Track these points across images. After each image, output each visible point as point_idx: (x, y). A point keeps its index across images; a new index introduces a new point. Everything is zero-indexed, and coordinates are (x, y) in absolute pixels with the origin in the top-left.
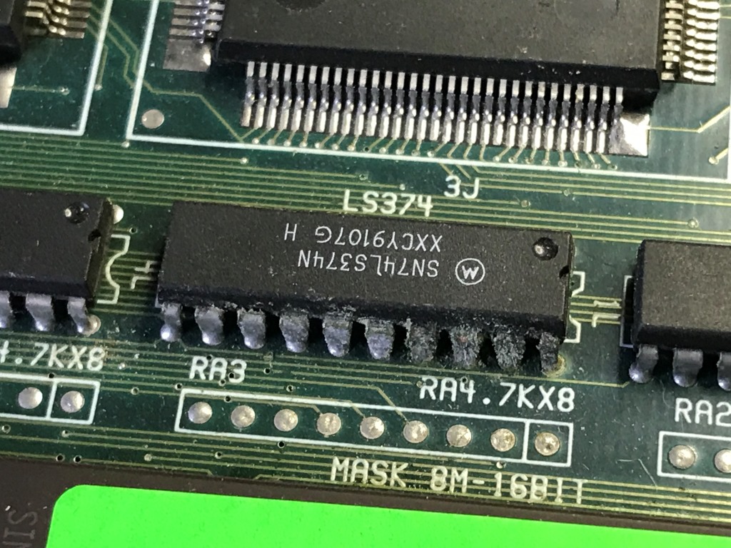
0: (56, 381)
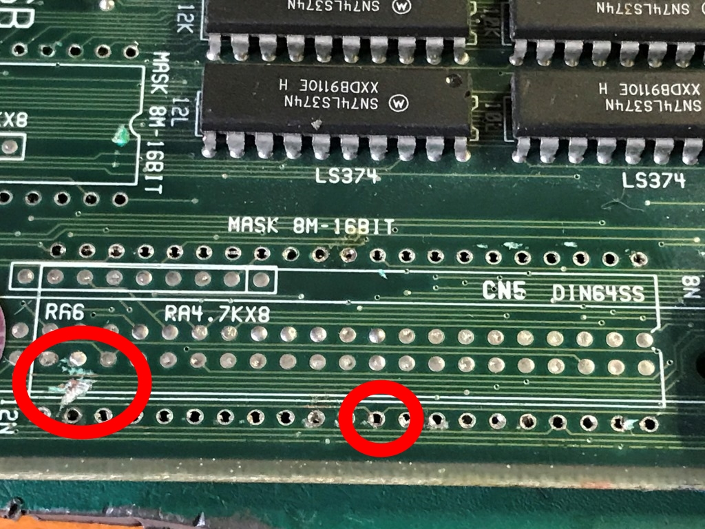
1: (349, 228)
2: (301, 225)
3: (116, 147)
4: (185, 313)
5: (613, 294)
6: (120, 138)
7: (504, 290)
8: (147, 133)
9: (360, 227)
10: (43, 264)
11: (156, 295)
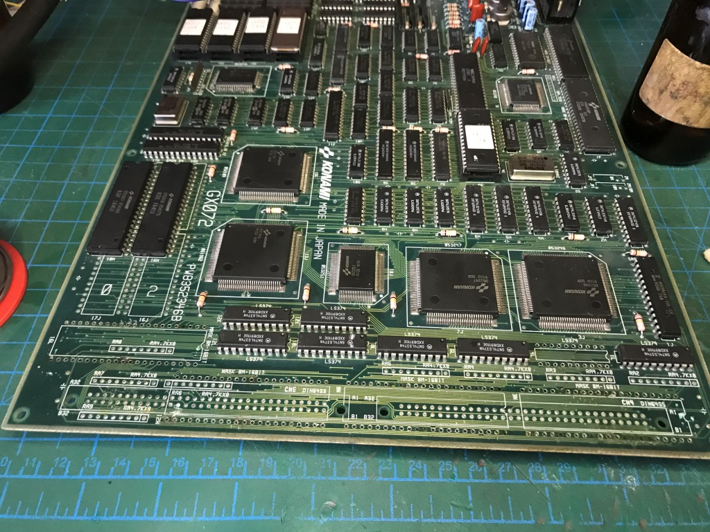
0: (524, 373)
1: (253, 373)
2: (240, 372)
3: (196, 351)
4: (207, 394)
5: (318, 391)
6: (198, 349)
7: (290, 389)
8: (205, 348)
9: (256, 372)
10: (173, 380)
11: (201, 389)
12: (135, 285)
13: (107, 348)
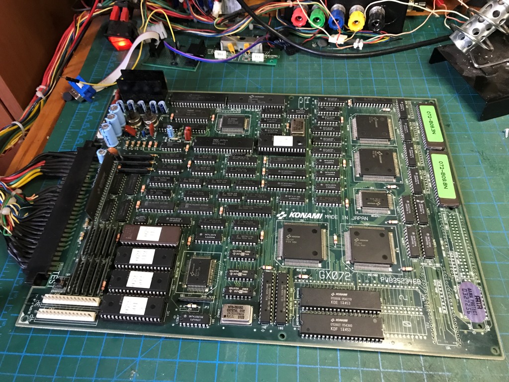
2: (443, 248)
3: (436, 269)
4: (458, 262)
8: (434, 265)
9: (442, 242)
12: (401, 308)
13: (446, 314)
